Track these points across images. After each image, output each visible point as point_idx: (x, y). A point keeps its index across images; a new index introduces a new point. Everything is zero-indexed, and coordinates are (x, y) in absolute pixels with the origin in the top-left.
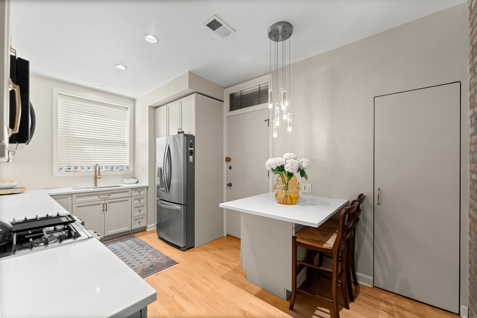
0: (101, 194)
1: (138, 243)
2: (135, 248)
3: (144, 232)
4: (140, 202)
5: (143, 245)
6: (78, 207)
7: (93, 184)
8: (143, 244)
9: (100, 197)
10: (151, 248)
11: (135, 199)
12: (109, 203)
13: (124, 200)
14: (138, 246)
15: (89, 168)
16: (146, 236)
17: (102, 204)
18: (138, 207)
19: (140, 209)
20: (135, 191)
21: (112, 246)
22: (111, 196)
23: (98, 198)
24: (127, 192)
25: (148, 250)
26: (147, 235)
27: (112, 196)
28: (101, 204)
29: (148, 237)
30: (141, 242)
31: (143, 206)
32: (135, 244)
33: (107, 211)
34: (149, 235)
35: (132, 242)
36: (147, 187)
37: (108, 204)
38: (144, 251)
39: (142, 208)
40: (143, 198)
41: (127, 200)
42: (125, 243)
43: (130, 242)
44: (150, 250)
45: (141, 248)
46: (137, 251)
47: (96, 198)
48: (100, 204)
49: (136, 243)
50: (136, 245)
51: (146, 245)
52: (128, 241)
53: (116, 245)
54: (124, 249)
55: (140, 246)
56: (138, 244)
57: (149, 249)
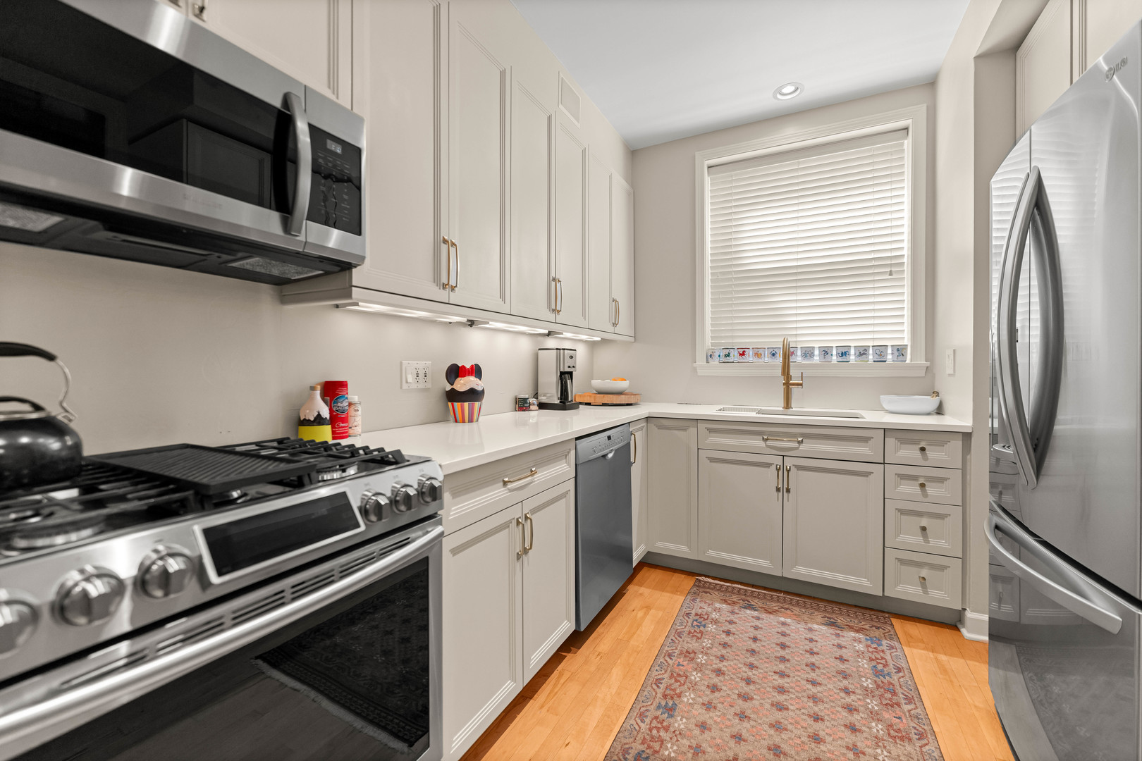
0: (772, 434)
1: (880, 667)
2: (851, 688)
3: (947, 633)
4: (925, 495)
5: (894, 693)
6: (712, 460)
7: (781, 402)
8: (899, 691)
9: (769, 443)
10: (921, 736)
11: (903, 477)
12: (799, 468)
13: (853, 469)
14: (868, 683)
15: (774, 355)
16: (943, 658)
17: (774, 467)
18: (920, 514)
19: (924, 522)
20: (903, 442)
21: (789, 621)
22: (803, 447)
23: (762, 444)
24: (866, 440)
25: (902, 739)
26: (951, 655)
27: (809, 447)
28: (771, 464)
29: (944, 670)
30: (899, 670)
31: (942, 517)
32: (865, 664)
33: (790, 495)
34: (955, 664)
35: (861, 647)
36: (967, 436)
37: (793, 470)
38: (878, 728)
39: (938, 522)
40: (941, 480)
41: (866, 474)
42: (838, 635)
43: (854, 642)
44: (909, 748)
45: (873, 704)
46: (851, 709)
47: (757, 443)
48: (768, 465)
49: (874, 663)
50: (869, 672)
51: (909, 700)
52: (853, 634)
53: (801, 626)
54: (813, 659)
55: (878, 687)
56: (877, 673)
57: (906, 738)
